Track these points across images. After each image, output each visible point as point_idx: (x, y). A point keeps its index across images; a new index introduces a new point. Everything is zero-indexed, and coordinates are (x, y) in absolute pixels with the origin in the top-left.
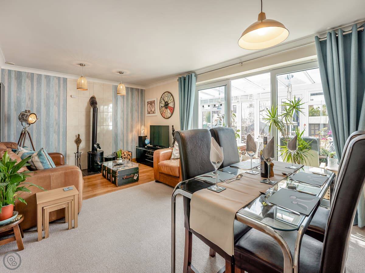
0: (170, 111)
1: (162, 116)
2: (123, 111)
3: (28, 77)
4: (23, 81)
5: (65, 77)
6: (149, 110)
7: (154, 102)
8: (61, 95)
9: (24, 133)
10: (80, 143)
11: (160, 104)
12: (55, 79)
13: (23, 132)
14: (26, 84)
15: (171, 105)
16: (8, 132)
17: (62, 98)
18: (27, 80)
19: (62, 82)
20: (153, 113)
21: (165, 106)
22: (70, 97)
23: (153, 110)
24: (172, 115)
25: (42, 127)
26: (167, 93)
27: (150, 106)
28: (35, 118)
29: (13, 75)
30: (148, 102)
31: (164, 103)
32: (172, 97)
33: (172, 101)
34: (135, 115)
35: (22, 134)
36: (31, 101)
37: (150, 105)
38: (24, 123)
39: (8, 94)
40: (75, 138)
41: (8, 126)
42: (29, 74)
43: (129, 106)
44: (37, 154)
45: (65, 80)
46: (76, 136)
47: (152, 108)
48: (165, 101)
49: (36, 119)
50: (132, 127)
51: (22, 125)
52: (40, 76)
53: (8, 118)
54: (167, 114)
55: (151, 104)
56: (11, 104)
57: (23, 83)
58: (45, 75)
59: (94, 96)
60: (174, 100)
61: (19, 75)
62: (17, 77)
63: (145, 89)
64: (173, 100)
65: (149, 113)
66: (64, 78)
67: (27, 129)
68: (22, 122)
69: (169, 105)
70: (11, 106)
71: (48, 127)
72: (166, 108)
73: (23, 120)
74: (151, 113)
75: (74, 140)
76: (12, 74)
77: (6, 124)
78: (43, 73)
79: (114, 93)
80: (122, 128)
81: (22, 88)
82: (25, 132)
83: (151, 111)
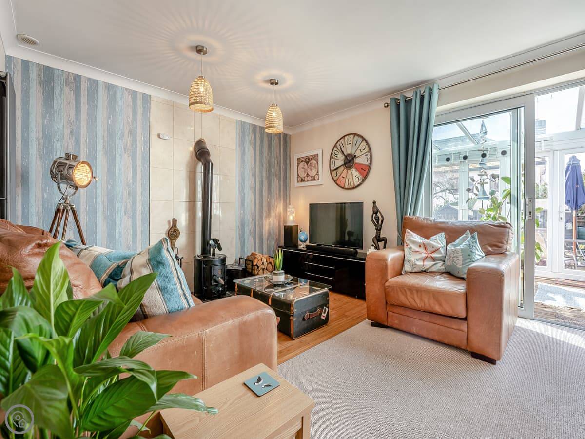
0: (360, 173)
1: (337, 185)
2: (254, 176)
3: (67, 83)
4: (57, 90)
5: (148, 91)
6: (302, 175)
7: (315, 157)
8: (139, 130)
9: (64, 210)
10: (177, 237)
11: (332, 160)
12: (126, 93)
13: (62, 207)
14: (64, 97)
15: (362, 160)
16: (23, 208)
17: (140, 138)
18: (66, 89)
19: (139, 103)
20: (314, 179)
21: (345, 164)
22: (157, 137)
23: (313, 173)
24: (363, 181)
25: (100, 200)
26: (352, 136)
27: (306, 166)
28: (89, 175)
29: (34, 74)
30: (298, 159)
31: (343, 157)
32: (364, 143)
33: (364, 152)
34: (275, 184)
35: (58, 210)
36: (75, 138)
37: (305, 164)
38: (63, 186)
39: (23, 118)
40: (166, 228)
41: (23, 194)
42: (71, 78)
43: (264, 165)
44: (149, 260)
45: (147, 99)
46: (169, 222)
47: (311, 170)
48: (346, 153)
49: (90, 179)
50: (269, 209)
51: (60, 190)
52: (93, 83)
53: (22, 176)
54: (350, 180)
55: (307, 163)
56: (30, 143)
57: (56, 95)
58: (106, 83)
59: (203, 139)
60: (370, 149)
61: (48, 76)
62: (42, 79)
63: (291, 134)
64: (367, 149)
65: (302, 180)
66: (143, 94)
67: (72, 200)
68: (58, 184)
69: (357, 161)
70: (30, 147)
71: (111, 200)
72: (350, 168)
73: (61, 178)
74: (308, 181)
75: (165, 232)
76: (31, 72)
77: (19, 191)
78: (102, 77)
79: (238, 137)
80: (253, 211)
81: (55, 107)
82: (65, 207)
83: (308, 175)
